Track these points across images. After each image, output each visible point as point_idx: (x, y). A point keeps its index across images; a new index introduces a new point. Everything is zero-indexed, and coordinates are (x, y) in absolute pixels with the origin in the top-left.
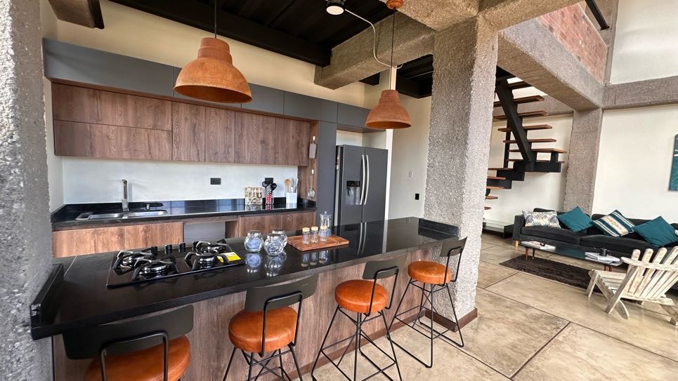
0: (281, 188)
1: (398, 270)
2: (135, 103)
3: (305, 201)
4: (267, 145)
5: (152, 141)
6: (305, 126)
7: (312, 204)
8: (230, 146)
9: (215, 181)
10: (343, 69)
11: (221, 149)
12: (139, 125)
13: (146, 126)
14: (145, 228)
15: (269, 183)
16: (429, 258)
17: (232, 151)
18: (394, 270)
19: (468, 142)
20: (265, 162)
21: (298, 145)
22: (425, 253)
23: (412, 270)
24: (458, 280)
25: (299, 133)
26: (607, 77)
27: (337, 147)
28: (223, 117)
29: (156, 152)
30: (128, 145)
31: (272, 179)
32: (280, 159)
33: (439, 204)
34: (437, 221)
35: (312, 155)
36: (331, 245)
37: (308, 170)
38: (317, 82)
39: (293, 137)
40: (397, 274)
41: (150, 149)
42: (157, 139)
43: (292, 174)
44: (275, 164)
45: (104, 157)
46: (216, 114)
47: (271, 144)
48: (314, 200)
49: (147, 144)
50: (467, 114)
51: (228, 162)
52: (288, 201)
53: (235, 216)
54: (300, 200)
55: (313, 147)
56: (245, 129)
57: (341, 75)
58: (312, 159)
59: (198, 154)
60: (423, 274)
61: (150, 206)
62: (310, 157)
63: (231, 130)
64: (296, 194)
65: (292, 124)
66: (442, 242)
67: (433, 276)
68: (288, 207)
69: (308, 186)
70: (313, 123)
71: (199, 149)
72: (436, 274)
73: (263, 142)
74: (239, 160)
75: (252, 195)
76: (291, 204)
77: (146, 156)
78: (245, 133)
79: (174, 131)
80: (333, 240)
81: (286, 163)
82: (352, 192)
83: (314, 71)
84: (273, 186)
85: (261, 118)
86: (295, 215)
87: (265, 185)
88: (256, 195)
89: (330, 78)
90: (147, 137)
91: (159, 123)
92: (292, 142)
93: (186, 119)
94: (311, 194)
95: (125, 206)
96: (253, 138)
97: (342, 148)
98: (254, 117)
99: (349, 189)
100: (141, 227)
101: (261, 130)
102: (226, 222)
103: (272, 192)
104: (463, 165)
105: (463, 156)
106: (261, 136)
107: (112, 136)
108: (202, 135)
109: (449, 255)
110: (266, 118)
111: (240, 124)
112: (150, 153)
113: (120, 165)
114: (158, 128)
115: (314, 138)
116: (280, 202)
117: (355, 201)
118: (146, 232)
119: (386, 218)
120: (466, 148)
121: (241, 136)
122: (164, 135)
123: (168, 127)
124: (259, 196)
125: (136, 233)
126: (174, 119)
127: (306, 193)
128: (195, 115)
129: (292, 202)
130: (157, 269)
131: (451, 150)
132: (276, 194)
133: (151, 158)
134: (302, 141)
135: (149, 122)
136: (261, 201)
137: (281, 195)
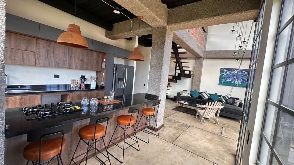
0: (89, 80)
1: (139, 110)
2: (16, 37)
3: (99, 86)
4: (84, 62)
5: (25, 56)
6: (101, 55)
7: (102, 88)
8: (65, 61)
9: (57, 76)
10: (118, 34)
11: (61, 62)
12: (17, 48)
13: (22, 49)
14: (21, 98)
15: (83, 78)
16: (149, 107)
17: (67, 63)
18: (138, 110)
19: (162, 67)
20: (82, 69)
21: (97, 62)
22: (147, 105)
23: (143, 111)
24: (158, 114)
25: (98, 57)
26: (205, 48)
27: (114, 64)
28: (63, 47)
29: (26, 61)
30: (10, 57)
31: (84, 76)
32: (89, 67)
33: (153, 88)
34: (152, 94)
35: (104, 67)
36: (115, 103)
37: (101, 73)
38: (106, 36)
39: (95, 59)
40: (139, 111)
41: (23, 60)
42: (28, 55)
43: (94, 74)
44: (87, 70)
46: (59, 46)
47: (85, 61)
48: (104, 86)
49: (22, 57)
50: (163, 58)
51: (64, 68)
52: (91, 86)
53: (68, 92)
54: (97, 85)
55: (104, 64)
56: (73, 54)
57: (117, 35)
58: (103, 69)
59: (49, 64)
60: (147, 112)
61: (20, 87)
62: (103, 68)
63: (66, 54)
64: (95, 83)
65: (95, 53)
66: (153, 101)
67: (150, 113)
68: (91, 88)
69: (101, 80)
70: (104, 54)
71: (50, 61)
72: (151, 112)
73: (82, 60)
74: (70, 67)
75: (75, 83)
76: (93, 87)
77: (21, 63)
78: (73, 56)
79: (37, 52)
80: (116, 101)
81: (92, 69)
82: (120, 83)
83: (105, 31)
84: (85, 79)
85: (81, 49)
86: (96, 92)
87: (81, 79)
88: (76, 83)
89: (112, 36)
90: (22, 54)
91: (29, 48)
92: (95, 61)
93: (44, 47)
94: (103, 83)
96: (77, 58)
97: (116, 65)
99: (118, 81)
100: (18, 97)
101: (81, 55)
102: (61, 95)
103: (84, 82)
104: (161, 75)
105: (161, 72)
106: (81, 58)
108: (52, 55)
109: (155, 105)
110: (83, 50)
111: (71, 52)
112: (23, 62)
114: (28, 50)
115: (105, 60)
116: (88, 86)
117: (121, 86)
118: (21, 99)
119: (133, 93)
120: (162, 70)
121: (71, 57)
122: (32, 54)
123: (34, 50)
124: (78, 83)
125: (16, 100)
126: (37, 47)
127: (100, 83)
128: (49, 46)
129: (93, 86)
130: (47, 113)
131: (157, 70)
132: (86, 83)
133: (23, 64)
134: (99, 61)
135: (23, 47)
136: (79, 85)
137: (89, 83)
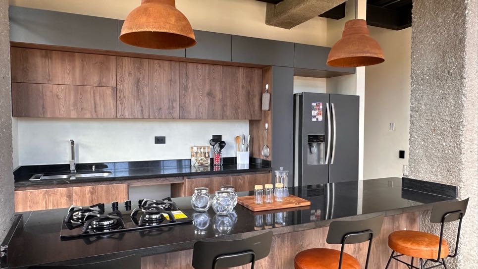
0: (231, 147)
1: (371, 235)
2: (82, 61)
3: (259, 161)
4: (214, 98)
5: (98, 98)
6: (257, 73)
7: (266, 165)
8: (174, 101)
9: (160, 140)
10: (298, 4)
11: (165, 104)
12: (85, 84)
13: (92, 84)
14: (91, 190)
15: (218, 140)
17: (176, 105)
18: (367, 234)
20: (212, 117)
21: (249, 96)
22: (412, 221)
23: (394, 241)
25: (250, 81)
27: (295, 95)
28: (167, 69)
29: (101, 111)
30: (75, 105)
31: (221, 136)
32: (229, 111)
33: (429, 158)
34: (427, 180)
35: (265, 107)
36: (289, 206)
37: (261, 123)
38: (268, 22)
39: (243, 87)
40: (371, 239)
41: (95, 107)
42: (102, 97)
43: (243, 129)
44: (223, 119)
45: (55, 119)
46: (160, 66)
47: (219, 96)
48: (270, 159)
49: (93, 102)
51: (173, 119)
52: (239, 162)
53: (181, 178)
54: (252, 160)
55: (266, 98)
56: (190, 81)
58: (265, 111)
59: (142, 111)
60: (409, 245)
61: (96, 168)
62: (263, 109)
63: (175, 83)
64: (248, 153)
65: (241, 73)
67: (423, 248)
68: (239, 168)
69: (261, 143)
70: (264, 69)
71: (143, 105)
72: (427, 246)
73: (210, 94)
74: (184, 116)
75: (199, 155)
76: (243, 164)
77: (92, 116)
78: (190, 85)
79: (118, 87)
80: (292, 200)
81: (236, 117)
82: (315, 149)
83: (265, 9)
84: (222, 145)
85: (207, 67)
86: (247, 177)
87: (213, 143)
88: (203, 155)
89: (284, 16)
90: (93, 95)
91: (104, 80)
92: (242, 93)
93: (130, 74)
94: (266, 152)
95: (73, 168)
96: (198, 89)
97: (301, 96)
98: (199, 66)
99: (311, 146)
100: (87, 188)
101: (207, 81)
102: (172, 184)
103: (220, 150)
106: (207, 88)
107: (61, 95)
108: (146, 90)
109: (443, 220)
110: (212, 67)
111: (184, 76)
112: (96, 112)
113: (68, 124)
114: (103, 84)
115: (267, 86)
116: (230, 163)
118: (92, 193)
119: (361, 178)
121: (186, 89)
122: (109, 92)
123: (113, 83)
124: (207, 156)
125: (83, 195)
126: (118, 74)
127: (260, 152)
128: (139, 69)
129: (243, 162)
132: (226, 153)
133: (97, 118)
134: (253, 91)
135: (94, 79)
136: (209, 161)
137: (231, 155)
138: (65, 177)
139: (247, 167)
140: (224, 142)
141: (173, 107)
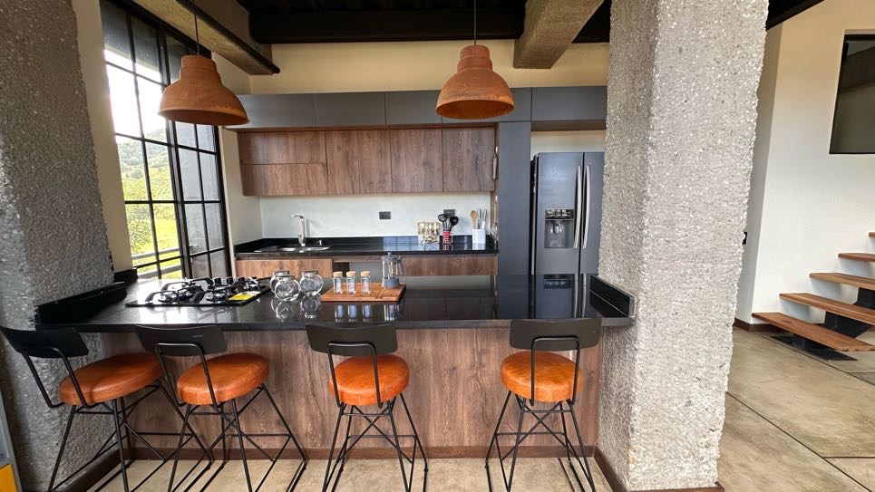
0: (467, 223)
2: (295, 139)
4: (432, 167)
5: (310, 175)
6: (487, 134)
8: (385, 173)
9: (385, 216)
11: (376, 177)
12: (298, 162)
13: (304, 161)
15: (451, 218)
17: (388, 178)
20: (444, 191)
21: (476, 162)
25: (478, 144)
28: (376, 139)
29: (314, 187)
30: (291, 182)
31: (453, 211)
32: (451, 183)
35: (494, 174)
38: (516, 64)
41: (309, 184)
42: (314, 174)
43: (482, 202)
45: (274, 197)
46: (369, 137)
47: (437, 164)
48: (497, 239)
49: (306, 179)
51: (384, 192)
52: (474, 240)
54: (488, 239)
56: (402, 150)
58: (495, 180)
59: (353, 185)
63: (386, 154)
64: (484, 231)
68: (475, 248)
70: (496, 128)
71: (353, 178)
73: (426, 163)
74: (397, 190)
75: (426, 232)
76: (480, 245)
77: (306, 192)
78: (403, 155)
79: (329, 162)
81: (459, 189)
83: (513, 48)
84: (454, 221)
85: (423, 132)
87: (444, 219)
88: (431, 232)
90: (305, 172)
91: (315, 157)
92: (467, 159)
93: (339, 148)
95: (301, 240)
96: (413, 160)
97: (538, 159)
98: (413, 132)
101: (423, 149)
103: (451, 227)
106: (423, 157)
107: (279, 174)
108: (356, 164)
110: (428, 132)
112: (309, 188)
114: (314, 161)
115: (497, 149)
121: (398, 160)
122: (320, 168)
123: (323, 159)
124: (436, 233)
126: (328, 150)
128: (347, 142)
129: (479, 242)
132: (456, 231)
133: (310, 193)
135: (306, 157)
136: (438, 239)
137: (466, 232)
138: (292, 249)
139: (483, 248)
140: (457, 218)
141: (384, 180)
